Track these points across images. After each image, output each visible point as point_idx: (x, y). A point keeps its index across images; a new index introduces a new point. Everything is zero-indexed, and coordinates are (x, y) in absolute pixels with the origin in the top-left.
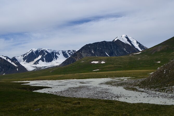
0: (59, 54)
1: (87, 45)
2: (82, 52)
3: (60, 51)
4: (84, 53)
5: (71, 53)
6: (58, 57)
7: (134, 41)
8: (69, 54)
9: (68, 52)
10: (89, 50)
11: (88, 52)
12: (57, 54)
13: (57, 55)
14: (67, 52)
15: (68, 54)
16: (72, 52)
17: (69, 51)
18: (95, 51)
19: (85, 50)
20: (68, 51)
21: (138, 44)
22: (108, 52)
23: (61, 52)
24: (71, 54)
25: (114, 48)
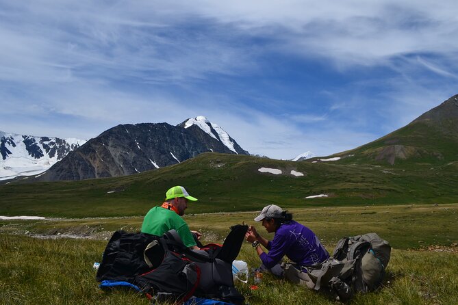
0: (14, 145)
1: (121, 128)
2: (107, 144)
3: (16, 135)
4: (115, 147)
5: (51, 147)
6: (10, 153)
7: (223, 135)
8: (45, 146)
9: (41, 142)
10: (127, 141)
11: (126, 146)
12: (9, 143)
13: (7, 145)
14: (38, 141)
15: (41, 146)
16: (52, 143)
17: (45, 139)
18: (144, 145)
19: (117, 138)
20: (42, 138)
21: (232, 143)
22: (176, 151)
23: (19, 140)
24: (49, 149)
25: (189, 143)
